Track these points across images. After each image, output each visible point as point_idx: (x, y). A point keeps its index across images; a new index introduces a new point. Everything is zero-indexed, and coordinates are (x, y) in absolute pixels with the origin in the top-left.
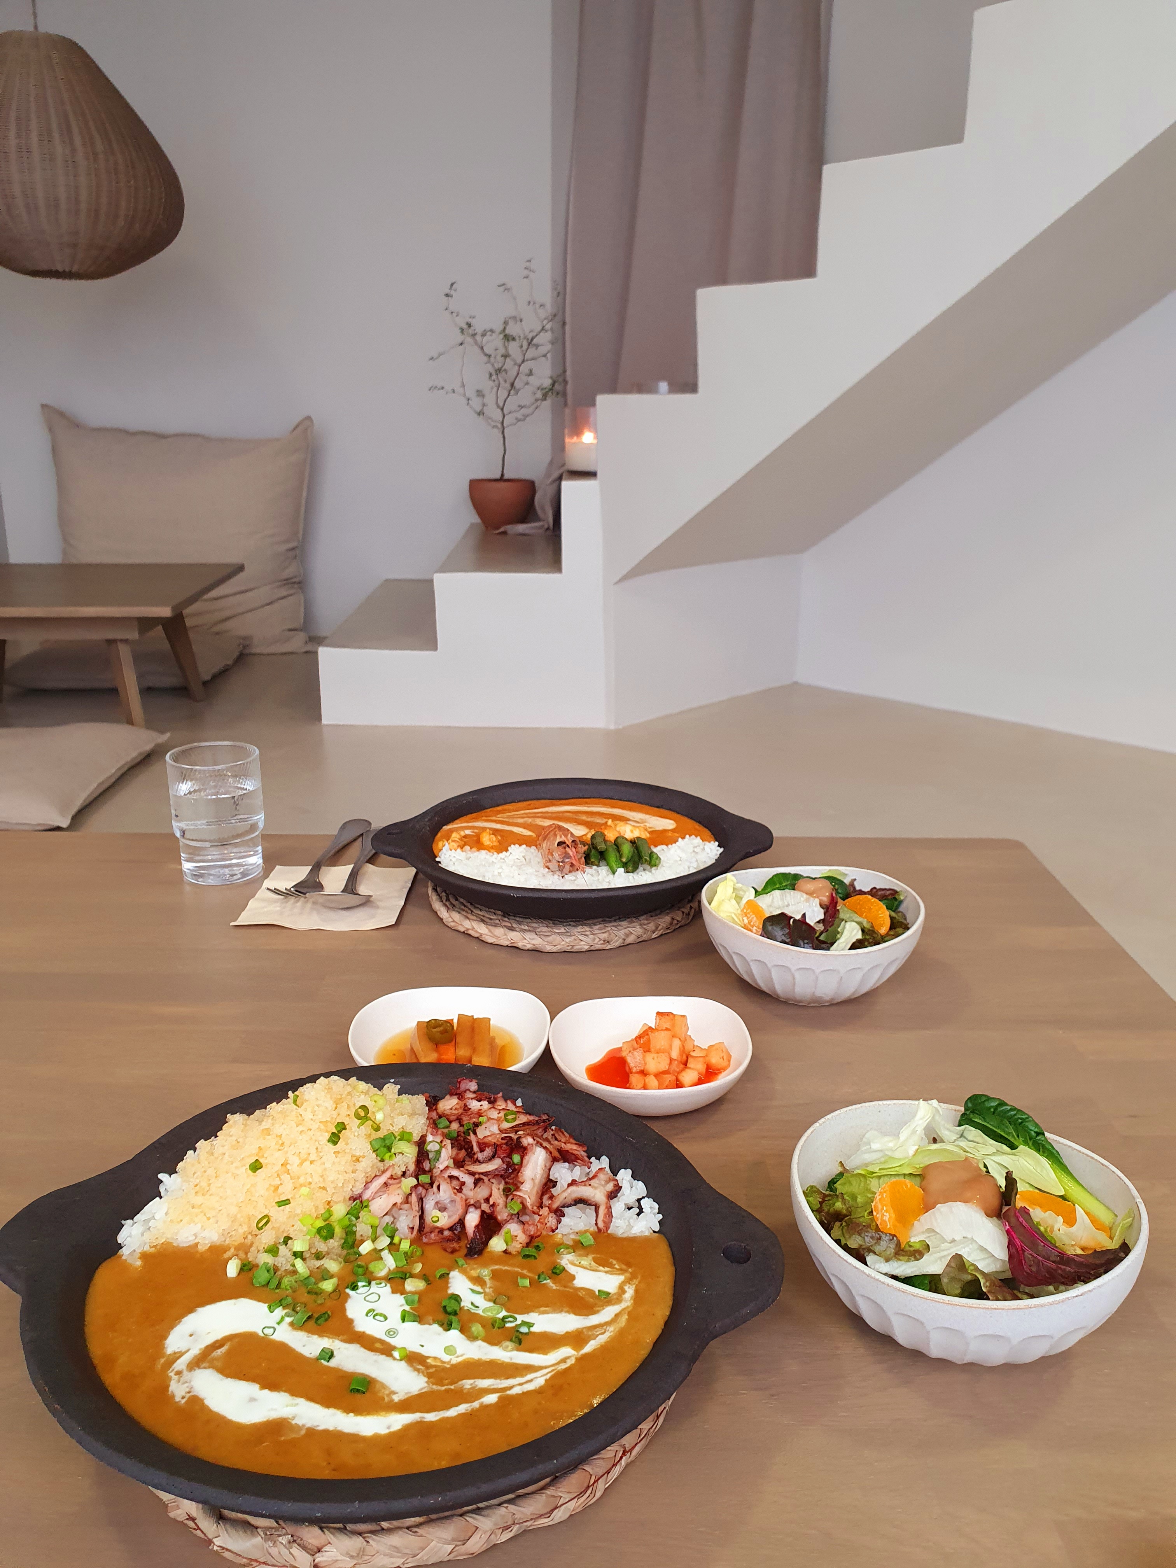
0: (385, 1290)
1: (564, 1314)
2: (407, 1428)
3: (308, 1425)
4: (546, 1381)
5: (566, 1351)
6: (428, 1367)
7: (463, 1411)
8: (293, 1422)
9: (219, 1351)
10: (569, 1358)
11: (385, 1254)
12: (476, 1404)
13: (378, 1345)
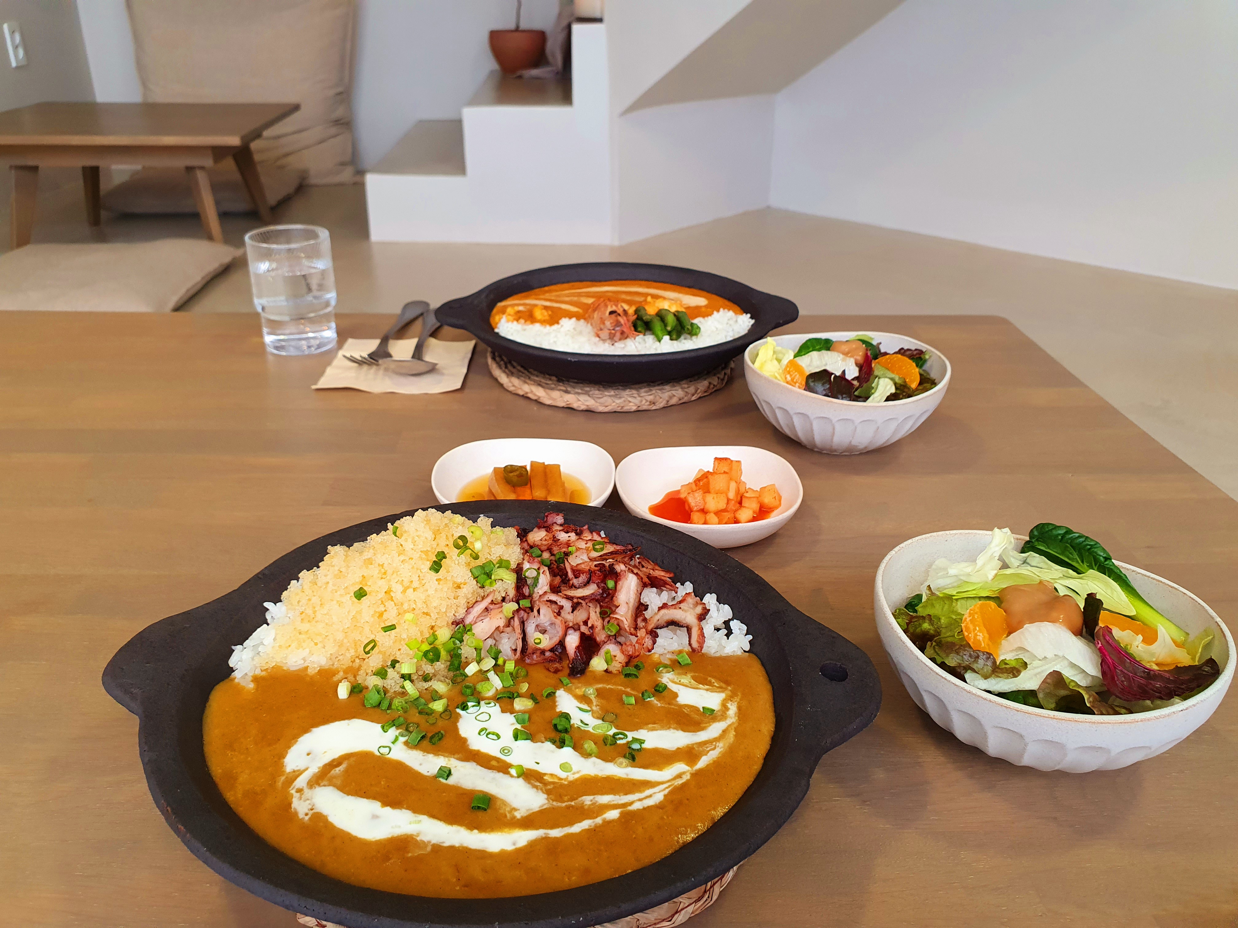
0: (495, 709)
1: (672, 731)
2: (532, 845)
3: (434, 841)
4: (665, 796)
5: (680, 767)
6: (545, 784)
7: (587, 827)
8: (418, 839)
9: (337, 769)
10: (684, 773)
11: (492, 675)
12: (599, 820)
13: (494, 763)
